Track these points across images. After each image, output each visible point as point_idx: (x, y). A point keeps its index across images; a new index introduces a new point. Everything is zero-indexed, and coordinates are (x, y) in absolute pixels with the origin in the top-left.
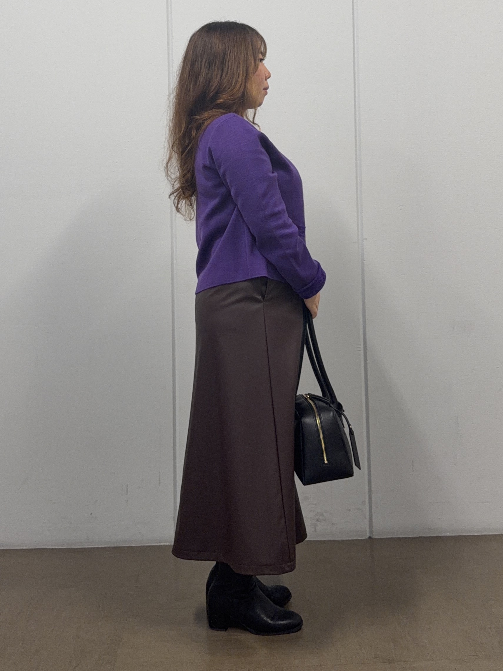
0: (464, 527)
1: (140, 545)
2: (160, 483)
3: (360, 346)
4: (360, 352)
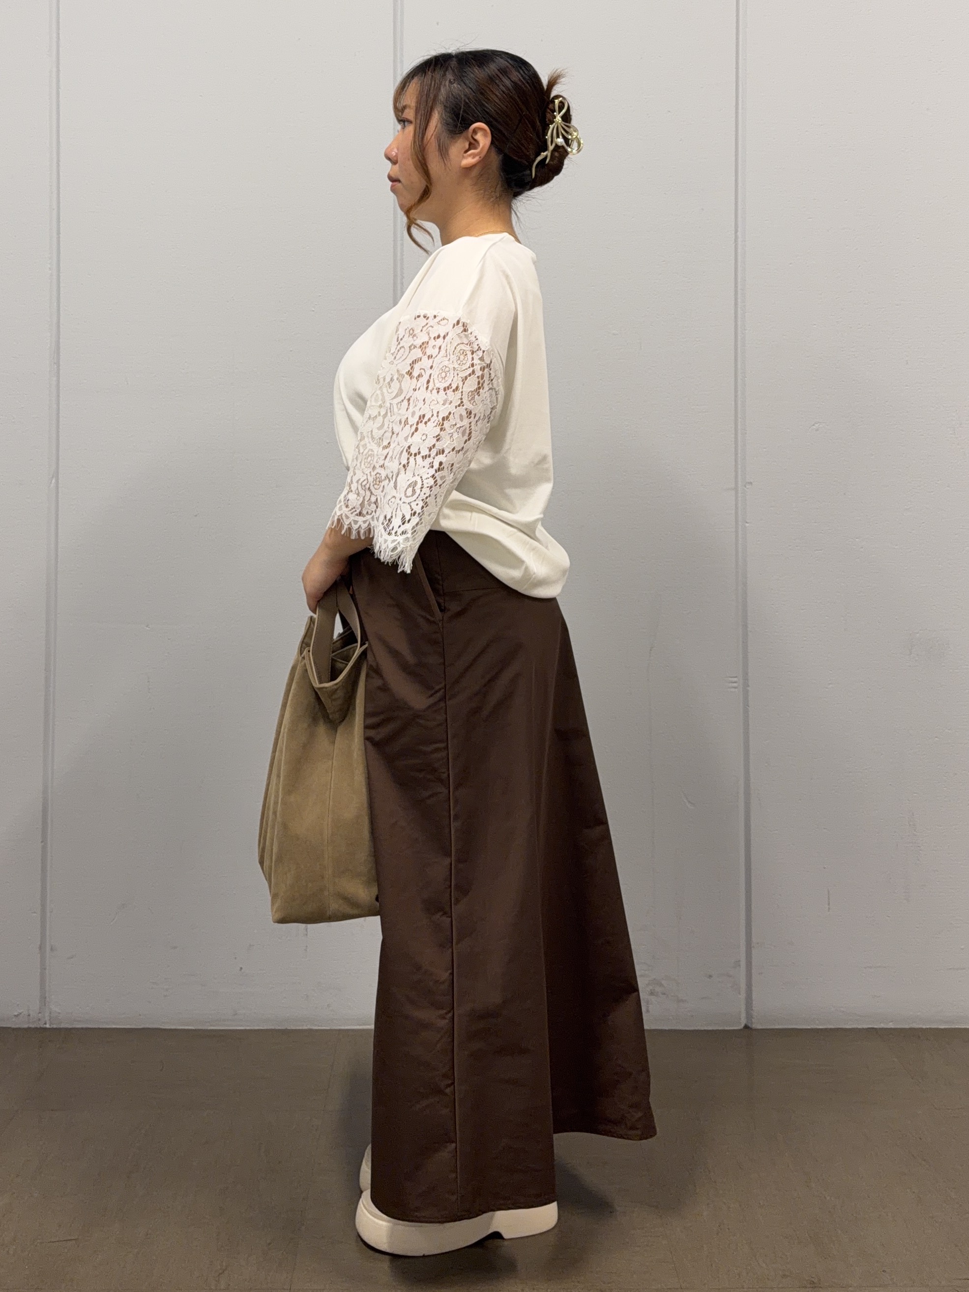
3: (735, 679)
4: (736, 690)
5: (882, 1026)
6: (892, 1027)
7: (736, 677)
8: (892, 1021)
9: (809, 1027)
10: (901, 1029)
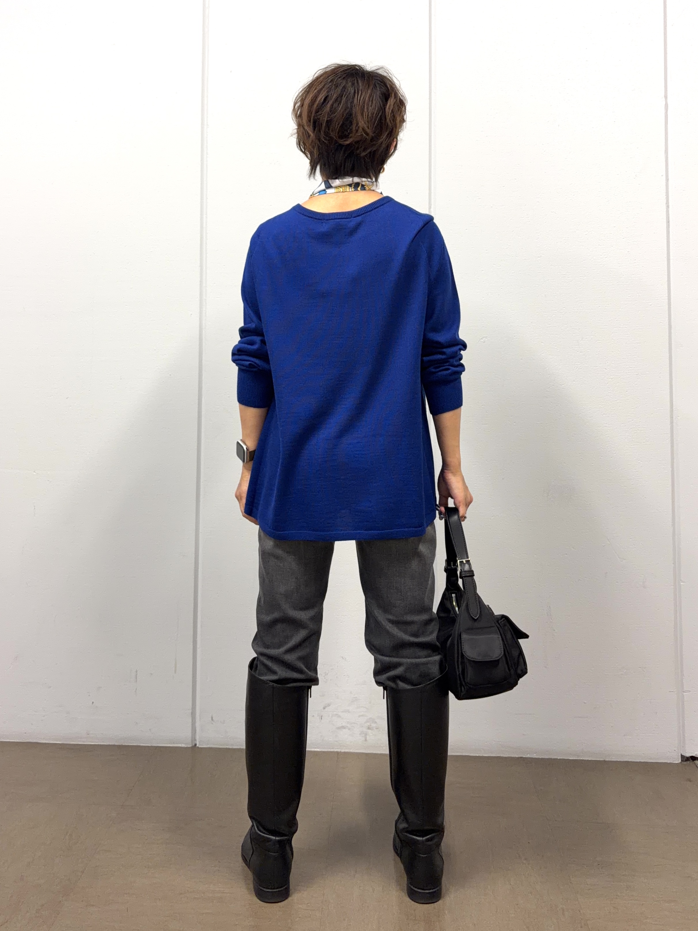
1: (149, 745)
2: (175, 671)
8: (535, 753)
10: (542, 759)
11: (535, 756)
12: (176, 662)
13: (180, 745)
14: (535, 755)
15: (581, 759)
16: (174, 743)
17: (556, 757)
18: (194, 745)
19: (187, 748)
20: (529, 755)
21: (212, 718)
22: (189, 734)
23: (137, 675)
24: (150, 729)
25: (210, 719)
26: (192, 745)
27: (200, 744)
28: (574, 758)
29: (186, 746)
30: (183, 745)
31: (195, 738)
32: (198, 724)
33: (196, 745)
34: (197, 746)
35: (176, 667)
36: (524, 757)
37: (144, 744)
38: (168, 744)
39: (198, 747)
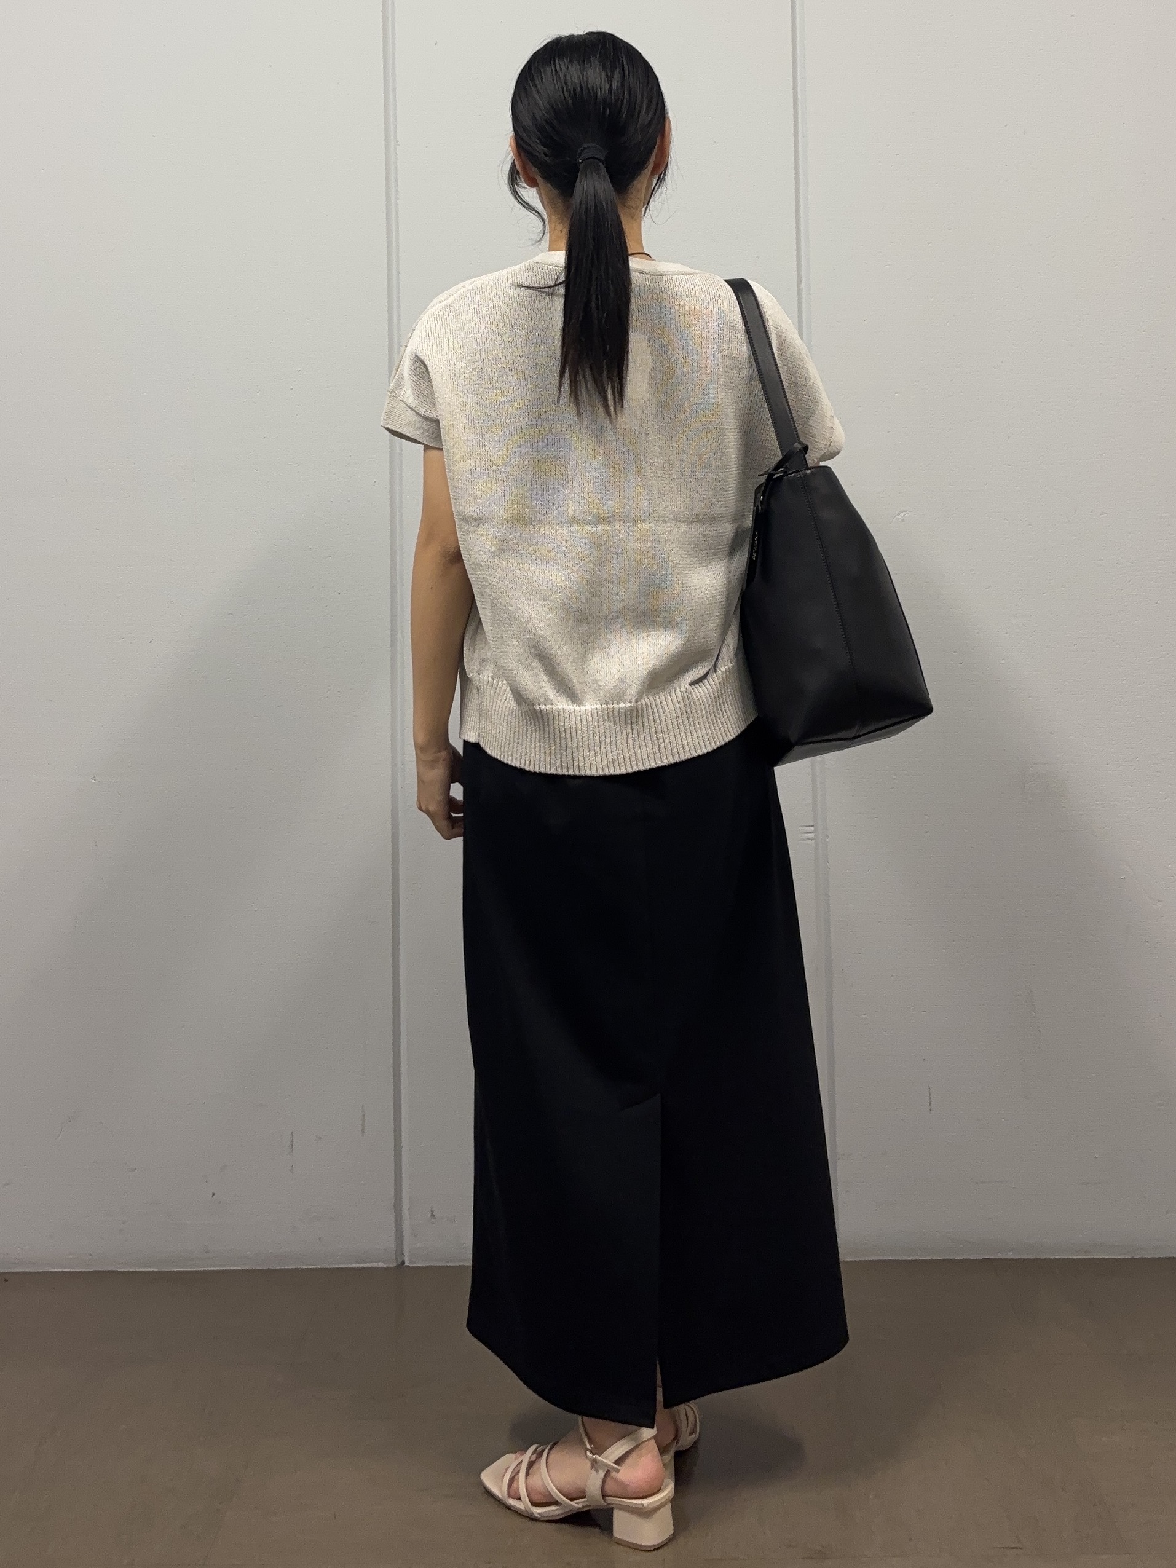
0: (1044, 1240)
1: (319, 1267)
2: (363, 1131)
3: (812, 828)
4: (813, 841)
5: (1000, 1256)
6: (1012, 1257)
7: (812, 826)
8: (1011, 1251)
9: (909, 1259)
10: (1024, 1260)
11: (1011, 1255)
12: (364, 1115)
13: (375, 1265)
14: (1011, 1253)
15: (1092, 1257)
16: (364, 1261)
17: (1048, 1257)
18: (400, 1261)
19: (388, 1268)
20: (1000, 1254)
21: (432, 1212)
22: (391, 1243)
23: (292, 1142)
24: (320, 1239)
25: (429, 1214)
26: (397, 1261)
27: (411, 1262)
28: (1080, 1257)
29: (385, 1266)
30: (381, 1265)
31: (402, 1250)
32: (406, 1226)
33: (403, 1262)
34: (406, 1264)
35: (363, 1125)
36: (992, 1258)
37: (309, 1265)
38: (352, 1263)
39: (409, 1266)
